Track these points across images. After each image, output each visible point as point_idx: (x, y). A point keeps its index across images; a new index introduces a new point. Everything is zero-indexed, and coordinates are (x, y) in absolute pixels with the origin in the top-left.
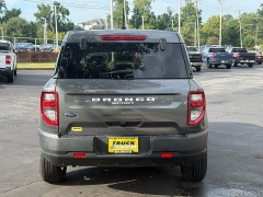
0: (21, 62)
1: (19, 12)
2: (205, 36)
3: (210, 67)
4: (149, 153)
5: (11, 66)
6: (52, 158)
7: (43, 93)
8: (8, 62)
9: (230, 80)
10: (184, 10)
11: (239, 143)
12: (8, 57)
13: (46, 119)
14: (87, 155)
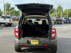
0: (14, 21)
1: (14, 8)
2: (64, 14)
3: (65, 23)
4: (41, 45)
5: (11, 22)
6: (17, 45)
7: (15, 29)
8: (10, 21)
9: (69, 26)
10: (58, 7)
11: (68, 43)
12: (10, 20)
13: (16, 35)
14: (26, 45)
